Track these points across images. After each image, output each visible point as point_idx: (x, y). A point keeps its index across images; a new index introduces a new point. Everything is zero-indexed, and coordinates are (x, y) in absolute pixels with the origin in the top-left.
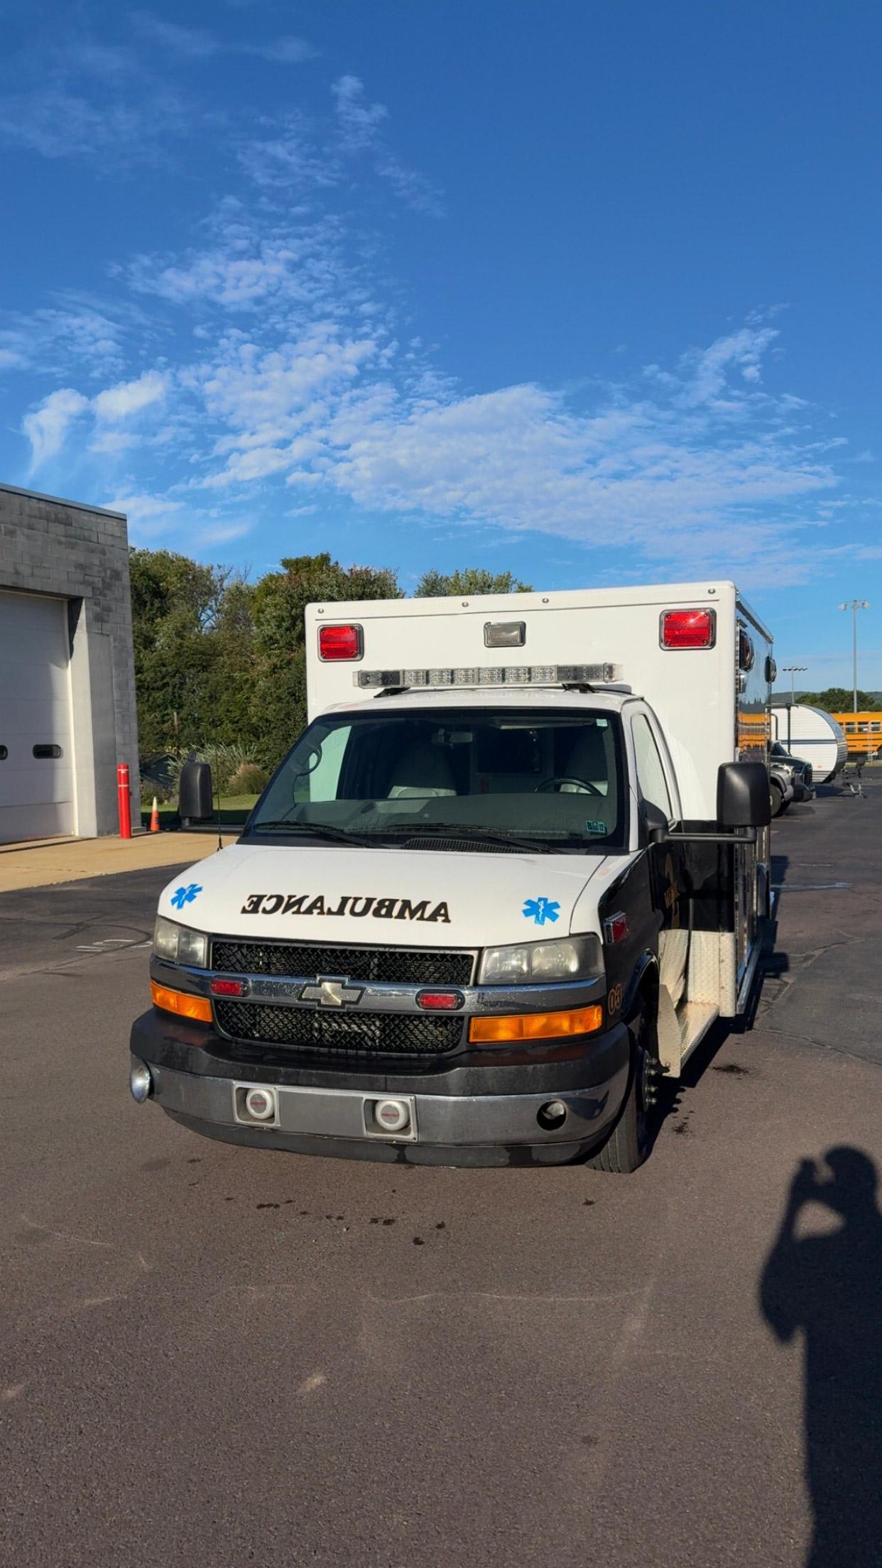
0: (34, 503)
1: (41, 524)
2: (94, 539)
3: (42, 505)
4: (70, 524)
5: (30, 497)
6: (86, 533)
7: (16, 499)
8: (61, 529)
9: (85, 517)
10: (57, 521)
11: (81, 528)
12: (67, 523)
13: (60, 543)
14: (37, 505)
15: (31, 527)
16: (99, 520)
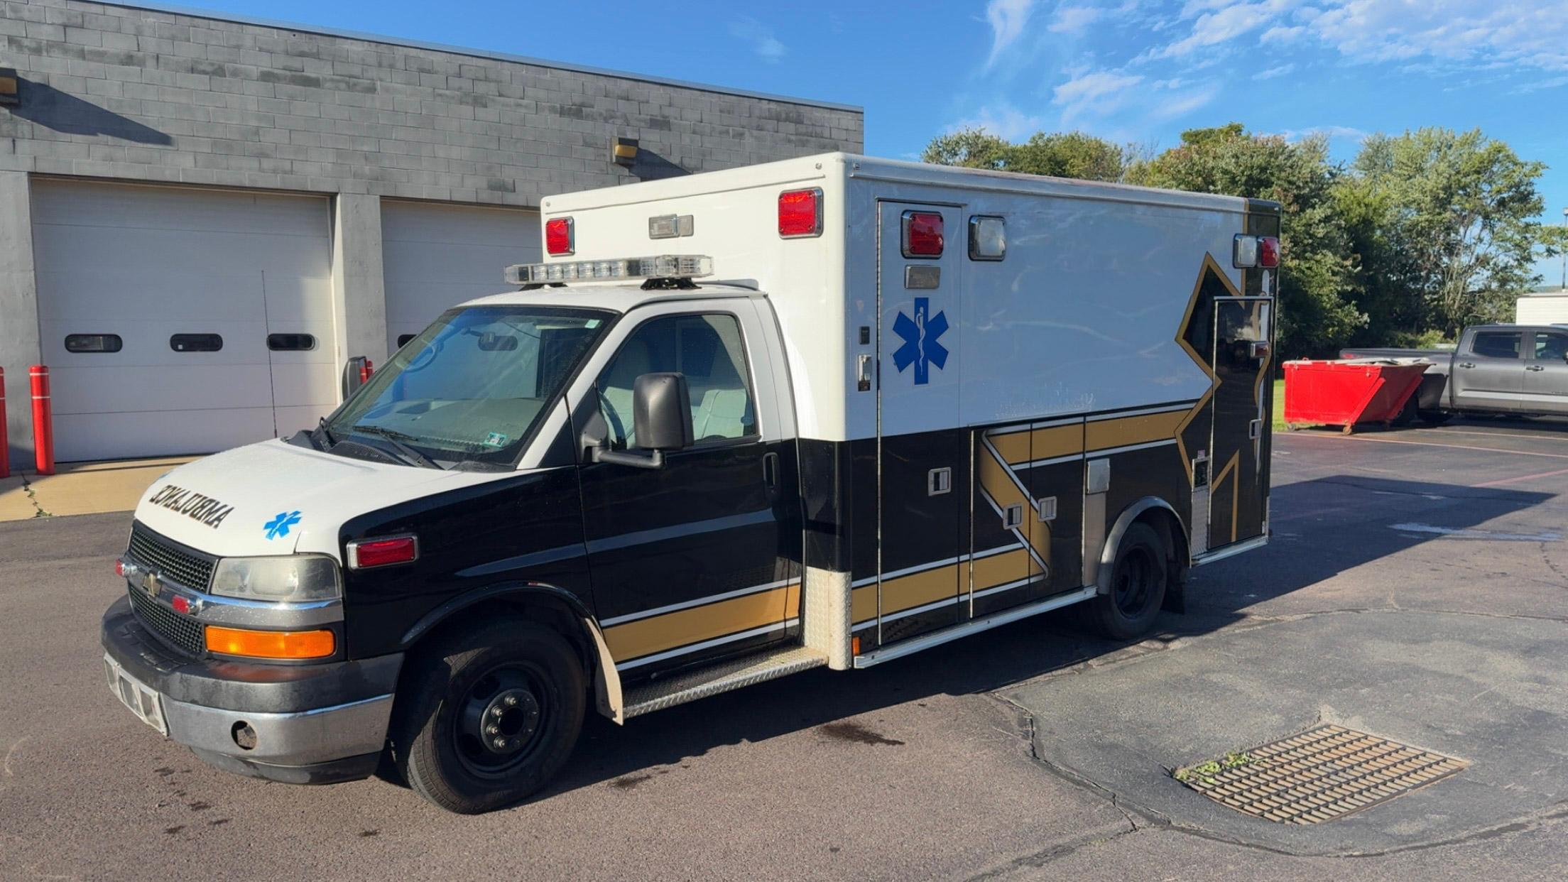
0: (765, 105)
1: (771, 124)
2: (827, 134)
3: (773, 106)
4: (801, 122)
5: (760, 99)
6: (818, 130)
7: (746, 102)
8: (791, 127)
9: (818, 114)
10: (787, 119)
11: (813, 125)
12: (799, 121)
13: (790, 141)
14: (767, 106)
15: (760, 128)
16: (833, 116)
